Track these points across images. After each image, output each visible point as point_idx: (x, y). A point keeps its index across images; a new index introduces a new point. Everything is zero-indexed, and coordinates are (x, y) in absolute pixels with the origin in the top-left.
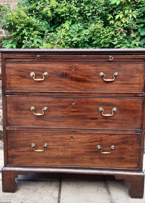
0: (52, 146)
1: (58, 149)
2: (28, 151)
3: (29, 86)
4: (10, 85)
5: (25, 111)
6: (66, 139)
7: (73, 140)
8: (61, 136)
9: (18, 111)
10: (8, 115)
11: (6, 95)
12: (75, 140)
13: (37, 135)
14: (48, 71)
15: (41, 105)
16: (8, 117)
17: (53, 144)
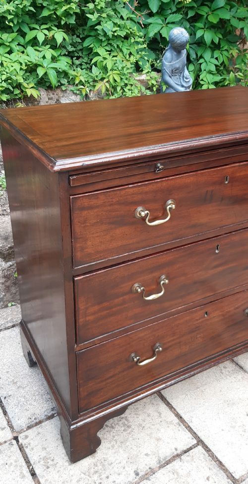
0: (169, 342)
1: (180, 342)
2: (123, 371)
3: (131, 242)
4: (86, 250)
5: (121, 298)
6: (197, 320)
7: (208, 318)
8: (188, 318)
9: (105, 304)
10: (81, 320)
11: (76, 279)
12: (212, 316)
13: (142, 335)
14: (176, 197)
15: (156, 274)
16: (81, 324)
17: (172, 339)
